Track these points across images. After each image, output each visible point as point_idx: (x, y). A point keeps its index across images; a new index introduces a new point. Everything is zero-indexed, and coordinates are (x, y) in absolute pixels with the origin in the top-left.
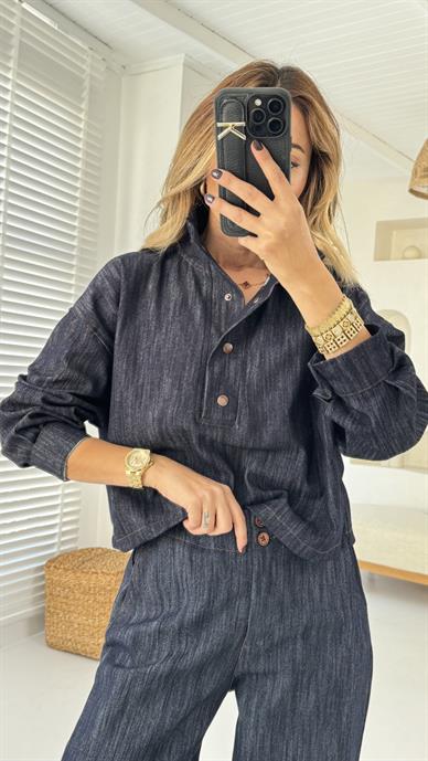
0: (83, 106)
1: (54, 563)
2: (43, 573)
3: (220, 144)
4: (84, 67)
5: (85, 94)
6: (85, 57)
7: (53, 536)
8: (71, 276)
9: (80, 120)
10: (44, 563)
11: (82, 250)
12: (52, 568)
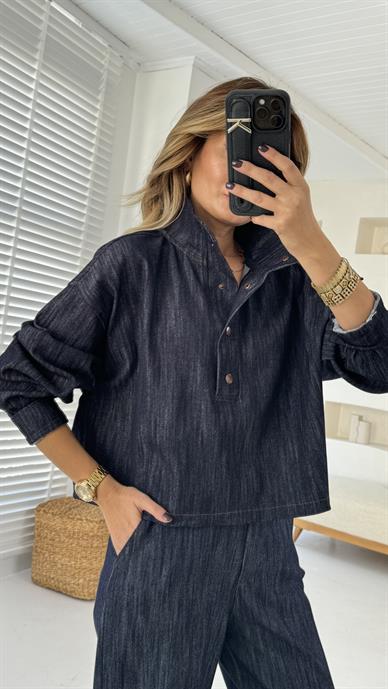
0: (100, 97)
1: (43, 507)
2: (33, 516)
3: (230, 137)
4: (103, 62)
5: (102, 87)
6: (104, 54)
7: (44, 483)
8: (77, 249)
9: (96, 110)
10: (35, 507)
11: (90, 227)
12: (41, 512)
